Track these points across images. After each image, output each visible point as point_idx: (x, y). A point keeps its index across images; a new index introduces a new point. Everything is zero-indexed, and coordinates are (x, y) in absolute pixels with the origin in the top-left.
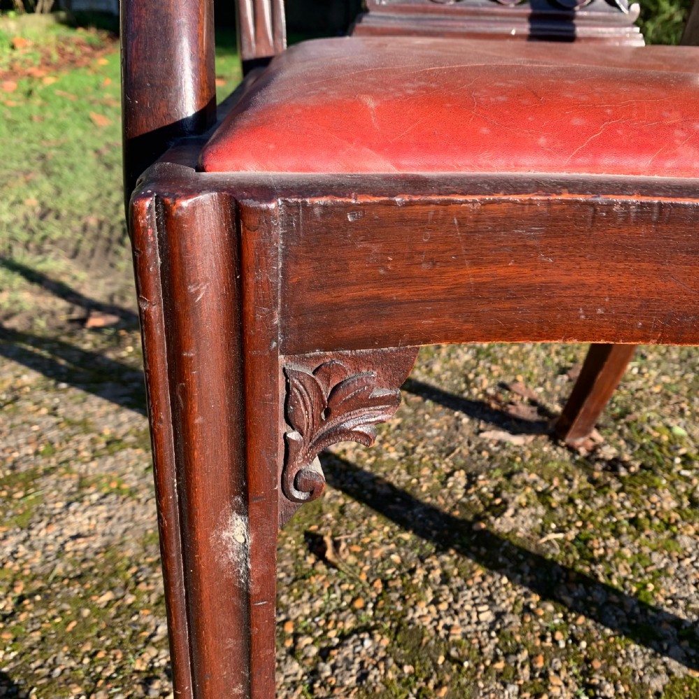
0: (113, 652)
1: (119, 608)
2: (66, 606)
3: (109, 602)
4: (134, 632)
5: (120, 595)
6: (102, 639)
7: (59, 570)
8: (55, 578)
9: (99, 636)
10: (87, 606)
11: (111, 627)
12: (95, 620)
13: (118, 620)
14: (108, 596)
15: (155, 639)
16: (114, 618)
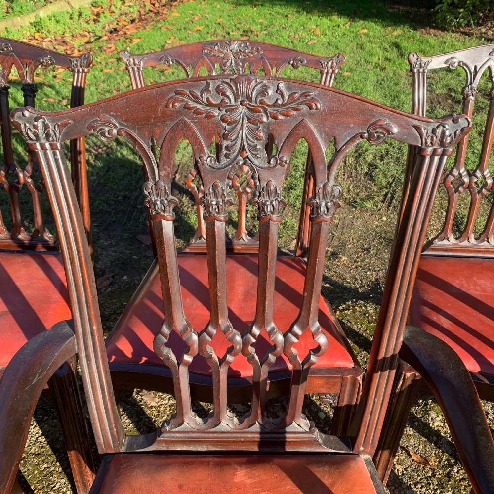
0: (39, 491)
1: (47, 472)
2: (30, 468)
3: (45, 468)
4: (49, 483)
5: (49, 466)
6: (38, 484)
7: (32, 450)
8: (31, 453)
9: (37, 483)
10: (37, 469)
11: (42, 480)
12: (38, 476)
13: (45, 477)
14: (46, 466)
15: (54, 488)
16: (44, 476)
